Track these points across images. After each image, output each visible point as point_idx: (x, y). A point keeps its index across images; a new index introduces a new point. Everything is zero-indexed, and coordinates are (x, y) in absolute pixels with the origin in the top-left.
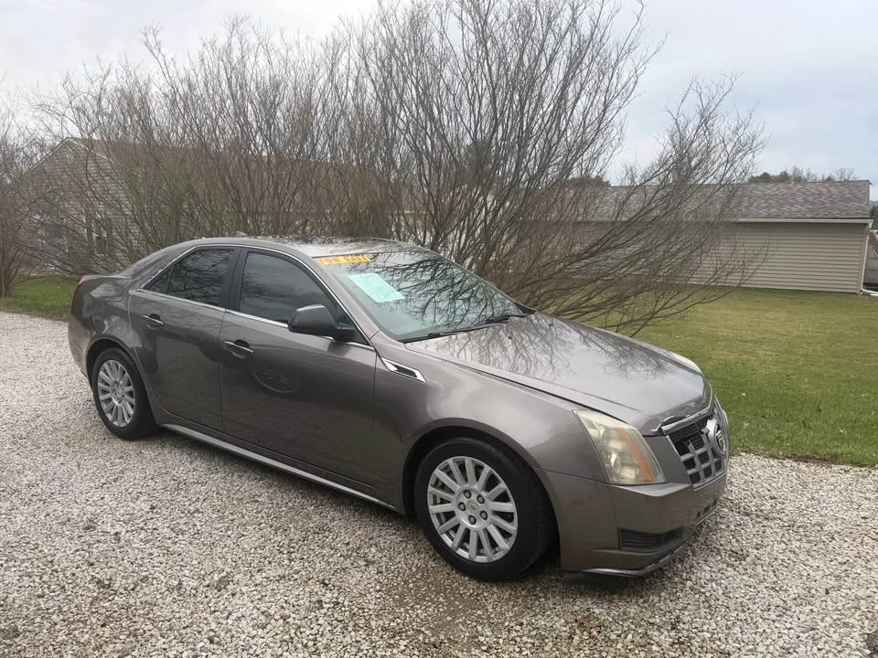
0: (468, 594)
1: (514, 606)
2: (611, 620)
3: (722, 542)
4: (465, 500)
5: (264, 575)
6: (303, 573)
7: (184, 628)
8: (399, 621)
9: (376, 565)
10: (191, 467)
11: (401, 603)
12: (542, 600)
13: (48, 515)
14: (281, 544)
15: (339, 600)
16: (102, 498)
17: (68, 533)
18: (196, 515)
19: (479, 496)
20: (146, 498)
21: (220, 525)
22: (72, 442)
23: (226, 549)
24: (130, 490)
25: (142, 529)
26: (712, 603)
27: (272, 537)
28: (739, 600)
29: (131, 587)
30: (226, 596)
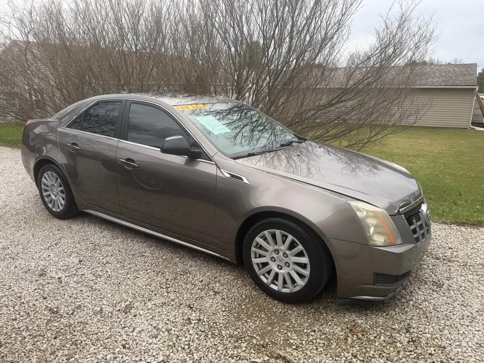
0: (279, 312)
1: (308, 319)
2: (369, 327)
3: (427, 277)
4: (275, 256)
5: (153, 302)
6: (177, 300)
7: (106, 339)
8: (239, 330)
9: (220, 295)
10: (102, 235)
11: (239, 319)
12: (325, 315)
13: (16, 267)
14: (161, 282)
15: (201, 318)
16: (49, 256)
17: (29, 278)
18: (107, 265)
19: (284, 253)
20: (76, 255)
21: (123, 271)
22: (28, 221)
23: (128, 286)
24: (66, 250)
25: (75, 275)
26: (428, 315)
27: (155, 278)
28: (445, 313)
29: (71, 312)
30: (130, 317)
